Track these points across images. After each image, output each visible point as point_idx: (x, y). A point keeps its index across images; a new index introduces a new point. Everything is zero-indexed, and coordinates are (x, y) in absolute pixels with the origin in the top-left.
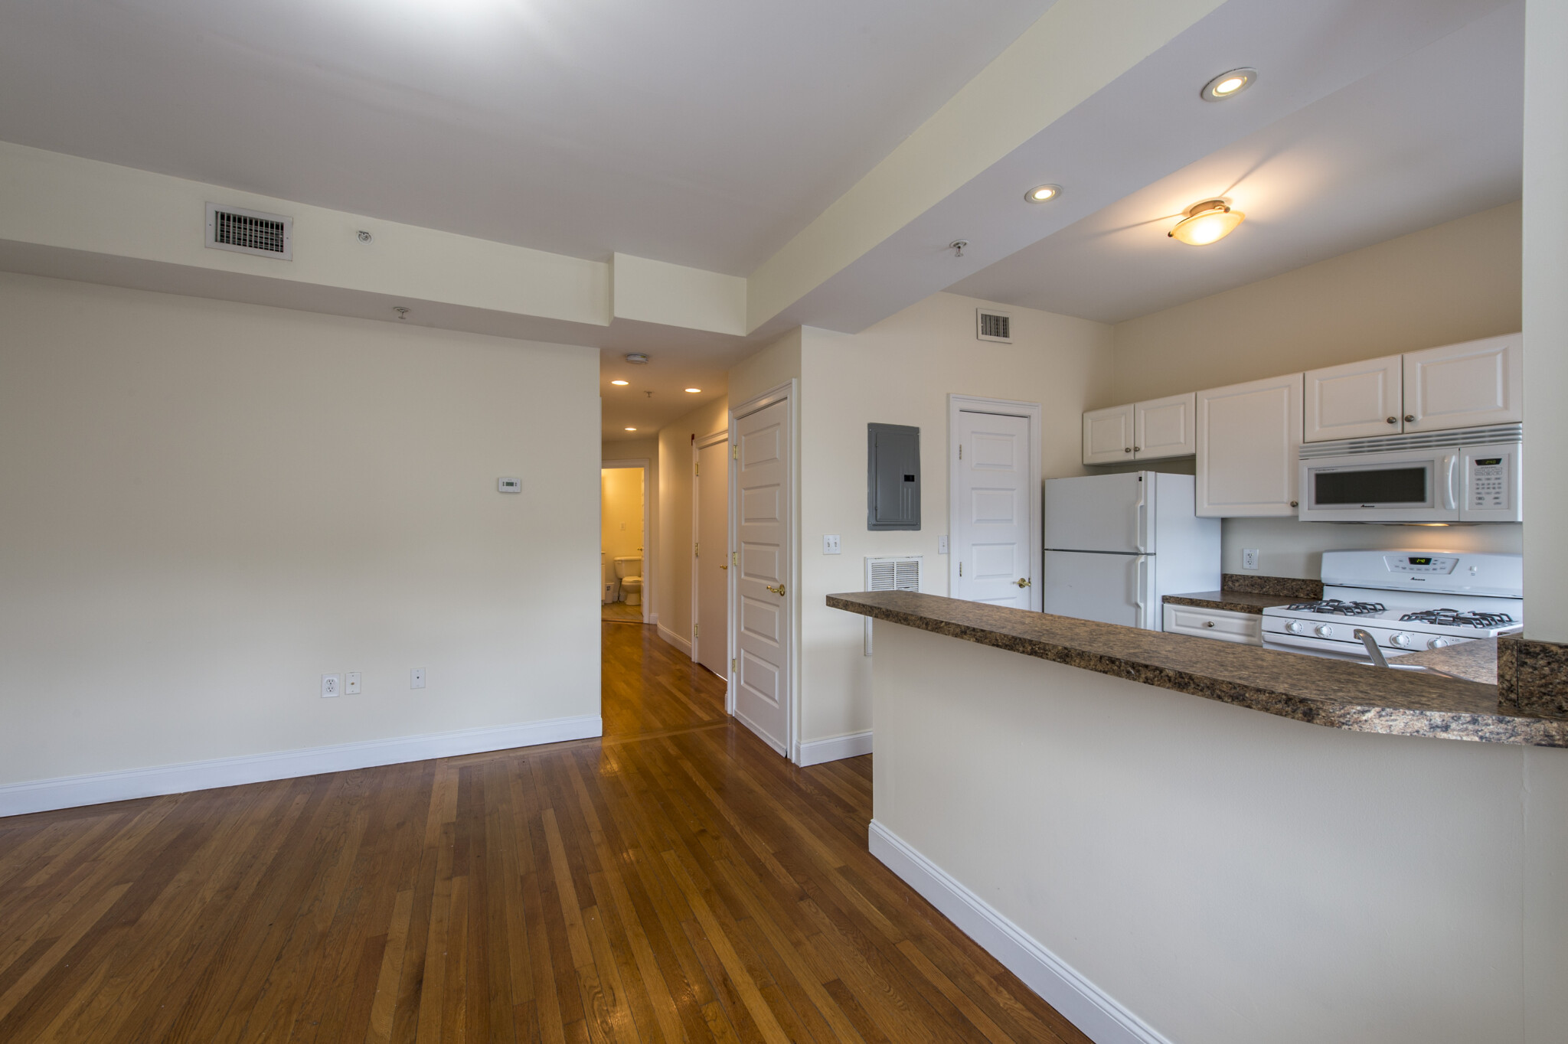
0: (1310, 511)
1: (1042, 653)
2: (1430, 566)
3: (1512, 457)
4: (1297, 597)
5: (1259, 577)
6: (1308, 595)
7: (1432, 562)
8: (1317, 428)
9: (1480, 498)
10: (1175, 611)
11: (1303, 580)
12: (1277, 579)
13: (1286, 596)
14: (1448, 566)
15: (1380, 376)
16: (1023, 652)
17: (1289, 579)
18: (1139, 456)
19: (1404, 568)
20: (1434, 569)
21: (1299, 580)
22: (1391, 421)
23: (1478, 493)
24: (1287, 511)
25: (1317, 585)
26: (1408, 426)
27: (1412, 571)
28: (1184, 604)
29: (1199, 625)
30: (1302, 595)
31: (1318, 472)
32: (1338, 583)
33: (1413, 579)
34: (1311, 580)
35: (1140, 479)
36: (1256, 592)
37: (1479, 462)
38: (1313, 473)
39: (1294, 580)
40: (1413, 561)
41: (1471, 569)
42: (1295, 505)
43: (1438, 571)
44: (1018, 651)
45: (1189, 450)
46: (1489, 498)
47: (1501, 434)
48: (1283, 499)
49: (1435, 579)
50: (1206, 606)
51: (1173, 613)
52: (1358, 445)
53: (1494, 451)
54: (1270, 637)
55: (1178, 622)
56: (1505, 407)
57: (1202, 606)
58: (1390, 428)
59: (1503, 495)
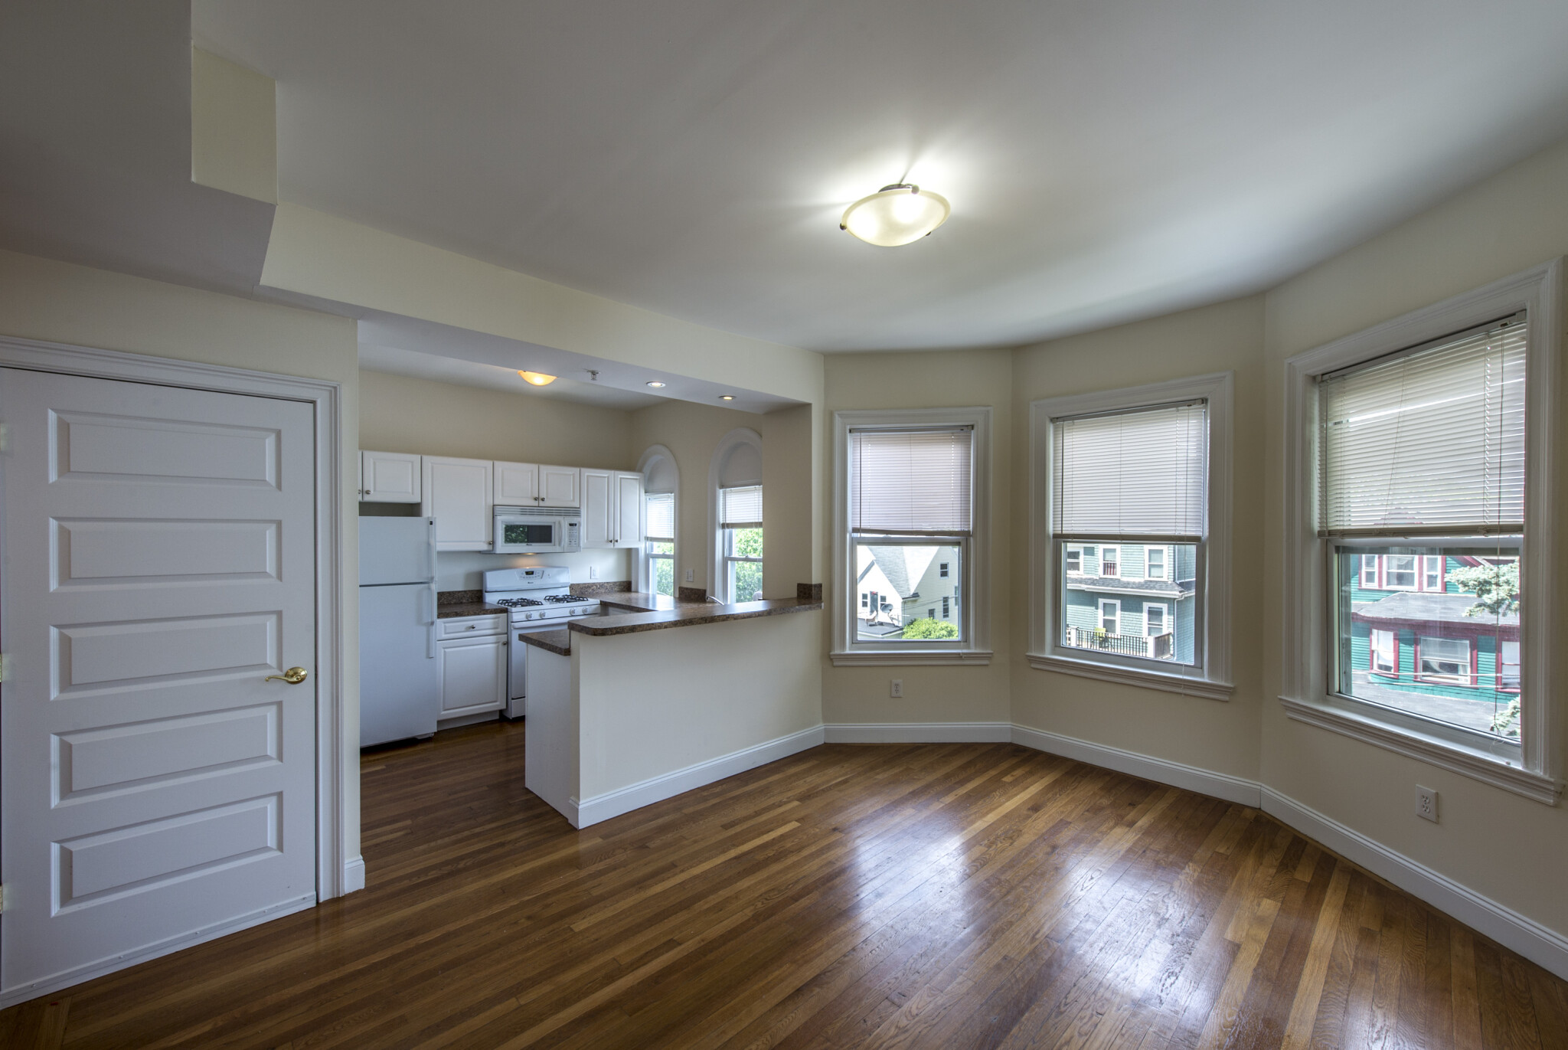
0: (502, 547)
2: (534, 576)
3: (580, 523)
6: (468, 600)
7: (534, 573)
8: (500, 497)
9: (570, 542)
10: (447, 623)
11: (465, 591)
14: (540, 574)
15: (530, 473)
18: (369, 498)
19: (524, 578)
22: (536, 499)
23: (570, 539)
24: (485, 547)
25: (473, 593)
26: (542, 504)
27: (527, 579)
28: (451, 617)
29: (464, 629)
30: (465, 601)
31: (506, 524)
32: (494, 590)
33: (529, 583)
35: (431, 523)
37: (571, 525)
38: (504, 522)
39: (459, 592)
40: (527, 573)
41: (549, 575)
42: (492, 543)
43: (537, 577)
45: (416, 499)
46: (573, 542)
47: (576, 512)
48: (483, 539)
49: (536, 582)
50: (468, 615)
51: (443, 625)
52: (525, 510)
53: (574, 520)
54: (517, 625)
55: (447, 631)
56: (574, 500)
57: (465, 616)
58: (535, 503)
59: (577, 542)
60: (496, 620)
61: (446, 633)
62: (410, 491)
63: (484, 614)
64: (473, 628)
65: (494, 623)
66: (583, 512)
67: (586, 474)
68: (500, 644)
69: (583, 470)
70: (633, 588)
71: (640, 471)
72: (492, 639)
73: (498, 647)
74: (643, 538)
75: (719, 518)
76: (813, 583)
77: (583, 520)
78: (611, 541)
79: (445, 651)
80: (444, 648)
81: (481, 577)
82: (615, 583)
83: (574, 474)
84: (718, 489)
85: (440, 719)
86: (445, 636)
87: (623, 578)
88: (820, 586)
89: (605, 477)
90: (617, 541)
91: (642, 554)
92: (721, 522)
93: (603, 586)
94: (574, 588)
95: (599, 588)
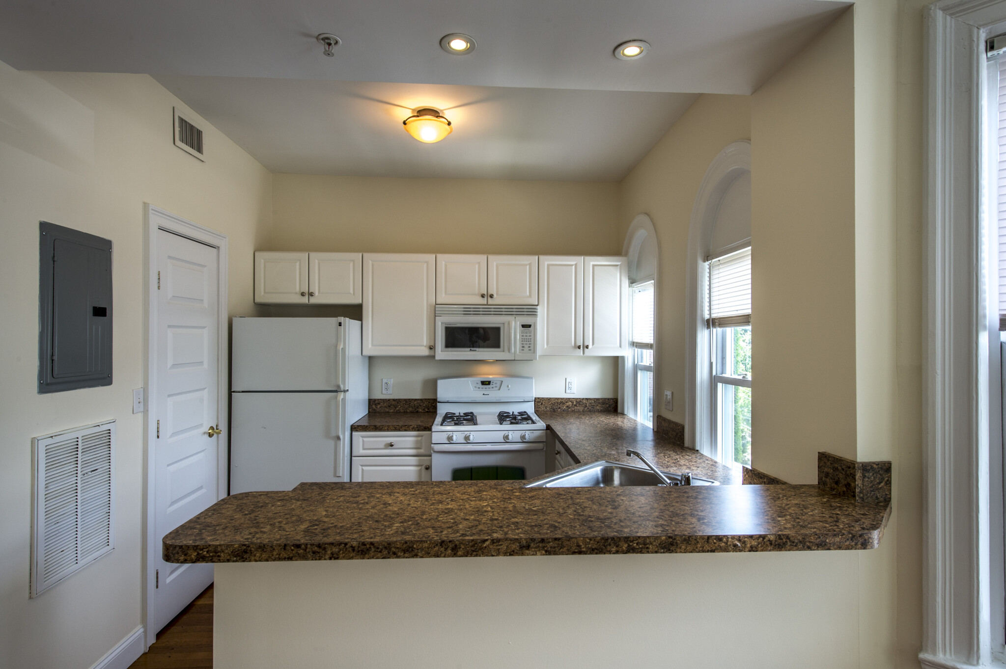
0: (442, 353)
1: (641, 548)
2: (490, 386)
3: (535, 324)
4: (417, 412)
5: (394, 400)
6: (424, 409)
7: (491, 383)
8: (444, 295)
9: (523, 347)
10: (362, 437)
11: (421, 400)
12: (405, 400)
13: (411, 412)
14: (498, 385)
15: (477, 266)
16: (617, 552)
17: (413, 399)
18: (314, 301)
19: (479, 388)
20: (493, 388)
21: (418, 400)
22: (483, 296)
23: (523, 344)
24: (425, 352)
25: (429, 402)
26: (491, 301)
27: (482, 390)
28: (370, 431)
29: (382, 446)
30: (420, 410)
31: (447, 326)
32: (446, 400)
33: (484, 394)
34: (426, 399)
35: (340, 324)
36: (392, 411)
37: (523, 326)
38: (444, 326)
39: (416, 400)
40: (483, 383)
41: (508, 387)
42: (432, 348)
43: (494, 388)
44: (610, 552)
45: (356, 300)
46: (526, 346)
47: (531, 310)
48: (425, 344)
49: (493, 394)
50: (388, 430)
51: (361, 439)
52: (468, 310)
53: (527, 320)
54: (437, 448)
55: (365, 447)
56: (530, 296)
57: (384, 430)
58: (484, 301)
59: (532, 346)
60: (419, 438)
61: (364, 449)
62: (351, 291)
63: (406, 430)
64: (392, 445)
65: (417, 442)
66: (542, 311)
67: (548, 263)
68: (423, 467)
69: (542, 257)
70: (619, 410)
71: (626, 255)
72: (414, 460)
73: (420, 471)
74: (626, 344)
76: (859, 460)
77: (541, 322)
78: (579, 347)
79: (363, 470)
80: (362, 466)
81: (432, 384)
82: (597, 399)
83: (530, 264)
84: (700, 262)
86: (362, 452)
87: (609, 395)
88: (886, 468)
89: (572, 265)
90: (587, 347)
91: (629, 365)
92: (707, 317)
93: (581, 403)
94: (544, 403)
95: (575, 405)
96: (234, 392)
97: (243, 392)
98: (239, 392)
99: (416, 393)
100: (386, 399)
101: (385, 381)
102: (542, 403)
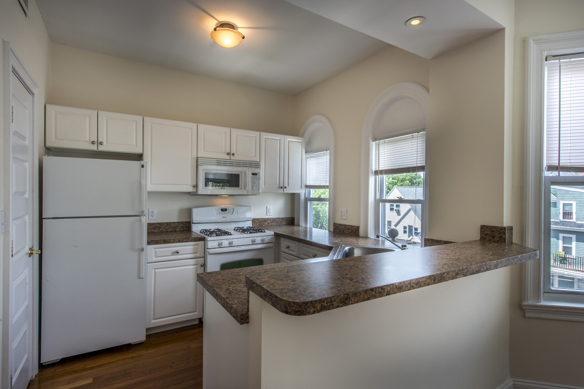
0: (203, 189)
2: (227, 212)
3: (259, 173)
4: (176, 231)
5: (158, 223)
6: (180, 229)
7: (227, 210)
8: (202, 152)
9: (253, 187)
10: (155, 248)
11: (178, 222)
12: (167, 223)
13: (171, 231)
14: (232, 211)
15: (224, 134)
17: (172, 222)
18: (101, 148)
19: (220, 213)
20: (228, 213)
21: (176, 222)
22: (228, 154)
23: (252, 185)
24: (191, 189)
25: (184, 224)
26: (232, 157)
27: (222, 214)
28: (160, 244)
29: (170, 254)
30: (178, 230)
31: (206, 172)
32: (198, 222)
33: (223, 217)
34: (181, 222)
35: (143, 166)
36: (157, 231)
37: (253, 174)
38: (204, 172)
39: (174, 223)
40: (223, 210)
41: (237, 212)
42: (196, 186)
43: (229, 213)
45: (139, 151)
46: (255, 187)
47: (257, 165)
48: (190, 183)
49: (229, 217)
50: (174, 242)
51: (154, 250)
52: (220, 163)
53: (255, 171)
54: (211, 251)
55: (157, 256)
56: (255, 156)
57: (171, 243)
58: (228, 157)
59: (258, 186)
60: (196, 246)
61: (156, 257)
62: (134, 144)
63: (187, 242)
64: (178, 253)
65: (194, 249)
66: (262, 165)
67: (264, 137)
68: (199, 266)
69: (262, 133)
70: (296, 223)
71: (302, 136)
72: (193, 261)
73: (197, 268)
74: (303, 186)
75: (372, 166)
76: (505, 225)
77: (262, 172)
78: (281, 188)
79: (155, 272)
80: (154, 269)
81: (189, 212)
82: (283, 218)
83: (255, 137)
84: (371, 141)
85: (148, 327)
86: (155, 259)
87: (289, 216)
88: (511, 229)
89: (278, 140)
90: (286, 187)
91: (302, 197)
92: (374, 170)
93: (275, 221)
94: (255, 222)
95: (272, 222)
96: (44, 219)
97: (53, 218)
98: (50, 219)
99: (174, 218)
100: (152, 223)
101: (150, 210)
102: (254, 222)
